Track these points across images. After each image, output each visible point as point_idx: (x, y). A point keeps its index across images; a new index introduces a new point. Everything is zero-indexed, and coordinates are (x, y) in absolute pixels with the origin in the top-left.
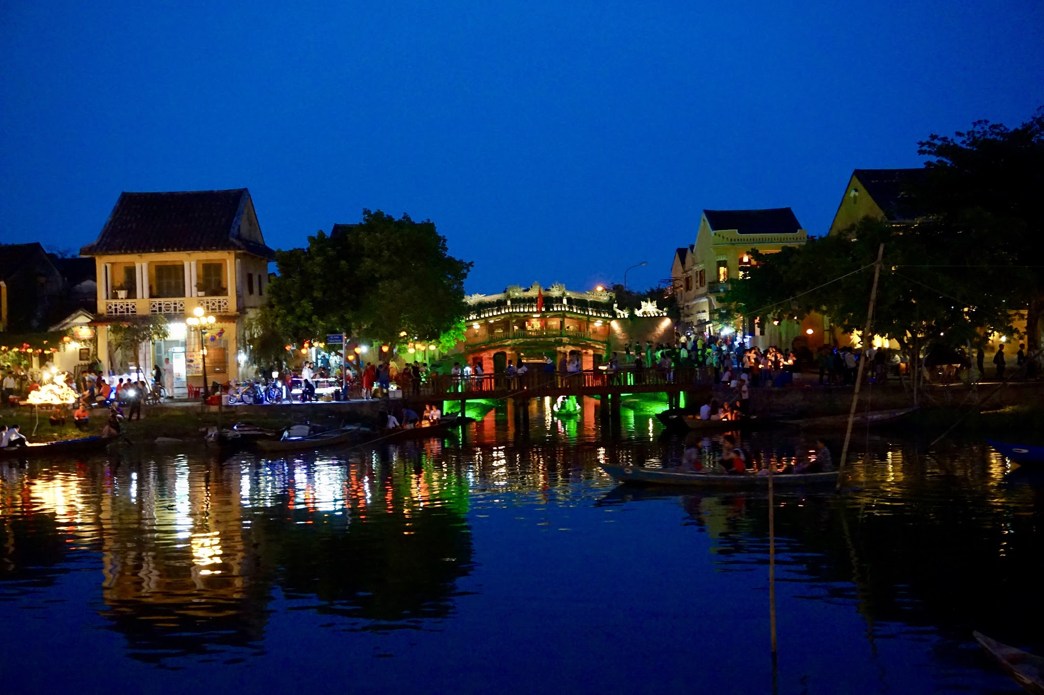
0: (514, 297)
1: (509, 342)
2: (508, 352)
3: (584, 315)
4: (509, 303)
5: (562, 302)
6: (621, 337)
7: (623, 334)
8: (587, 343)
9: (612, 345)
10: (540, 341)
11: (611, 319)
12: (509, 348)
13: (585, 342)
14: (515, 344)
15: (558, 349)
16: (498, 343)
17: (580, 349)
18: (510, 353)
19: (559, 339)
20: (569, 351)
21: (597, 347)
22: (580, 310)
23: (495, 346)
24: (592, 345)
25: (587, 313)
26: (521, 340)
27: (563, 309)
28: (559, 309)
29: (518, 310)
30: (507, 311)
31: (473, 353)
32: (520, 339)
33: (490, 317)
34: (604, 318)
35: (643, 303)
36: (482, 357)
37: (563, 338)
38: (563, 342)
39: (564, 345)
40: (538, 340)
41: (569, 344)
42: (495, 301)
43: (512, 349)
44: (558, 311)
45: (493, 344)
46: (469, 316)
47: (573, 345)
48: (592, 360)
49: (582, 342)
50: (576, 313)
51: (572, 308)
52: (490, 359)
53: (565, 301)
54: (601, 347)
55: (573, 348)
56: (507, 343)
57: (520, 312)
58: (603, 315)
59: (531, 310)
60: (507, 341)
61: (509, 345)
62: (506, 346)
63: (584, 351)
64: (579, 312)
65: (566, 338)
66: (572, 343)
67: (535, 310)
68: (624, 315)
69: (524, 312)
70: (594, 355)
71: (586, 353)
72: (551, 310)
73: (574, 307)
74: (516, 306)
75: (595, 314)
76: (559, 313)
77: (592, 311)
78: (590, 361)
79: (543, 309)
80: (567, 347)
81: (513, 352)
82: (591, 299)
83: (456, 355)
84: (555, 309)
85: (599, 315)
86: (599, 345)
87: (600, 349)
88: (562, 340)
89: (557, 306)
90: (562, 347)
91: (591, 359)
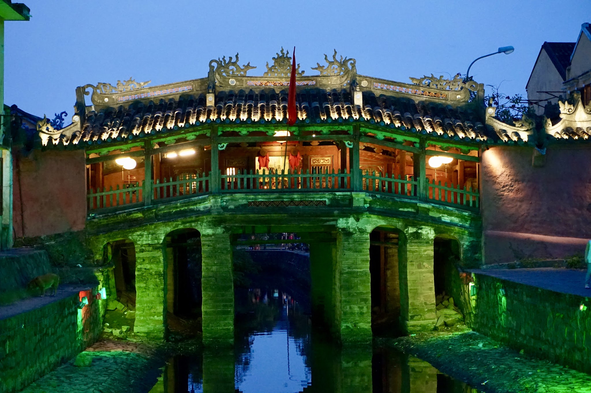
0: (227, 89)
1: (209, 203)
2: (205, 230)
3: (410, 132)
4: (210, 100)
5: (351, 100)
6: (511, 194)
7: (516, 186)
8: (418, 209)
9: (486, 213)
10: (292, 201)
11: (483, 147)
12: (207, 218)
13: (414, 206)
14: (225, 208)
15: (342, 223)
16: (179, 206)
17: (399, 224)
18: (210, 231)
19: (343, 198)
20: (370, 228)
21: (446, 219)
22: (400, 119)
23: (170, 213)
24: (431, 214)
25: (419, 128)
26: (241, 199)
27: (356, 116)
28: (346, 116)
29: (233, 117)
30: (203, 119)
31: (108, 229)
32: (238, 196)
33: (157, 134)
34: (465, 141)
35: (564, 108)
36: (132, 244)
37: (354, 194)
38: (355, 204)
39: (357, 213)
40: (286, 198)
41: (371, 211)
42: (177, 98)
43: (216, 223)
44: (340, 121)
45: (163, 209)
46: (103, 131)
47: (382, 213)
48: (432, 253)
49: (406, 205)
50: (390, 128)
51: (380, 115)
52: (155, 248)
53: (358, 99)
54: (456, 220)
55: (382, 222)
56: (201, 207)
57: (239, 123)
58: (461, 135)
59: (268, 117)
60: (204, 200)
61: (208, 212)
62: (198, 213)
63: (411, 230)
64: (397, 124)
65: (362, 195)
66: (377, 207)
67: (279, 117)
68: (517, 134)
69: (249, 122)
70: (438, 243)
71: (417, 236)
72: (323, 117)
73: (385, 113)
74: (229, 109)
75: (440, 132)
76: (345, 128)
77: (431, 124)
78: (428, 257)
79: (302, 116)
80: (364, 219)
81: (220, 230)
82: (424, 98)
83: (59, 235)
84: (334, 116)
85: (450, 134)
86: (450, 214)
87: (451, 224)
88: (351, 199)
89: (338, 110)
90: (351, 220)
91: (430, 251)
